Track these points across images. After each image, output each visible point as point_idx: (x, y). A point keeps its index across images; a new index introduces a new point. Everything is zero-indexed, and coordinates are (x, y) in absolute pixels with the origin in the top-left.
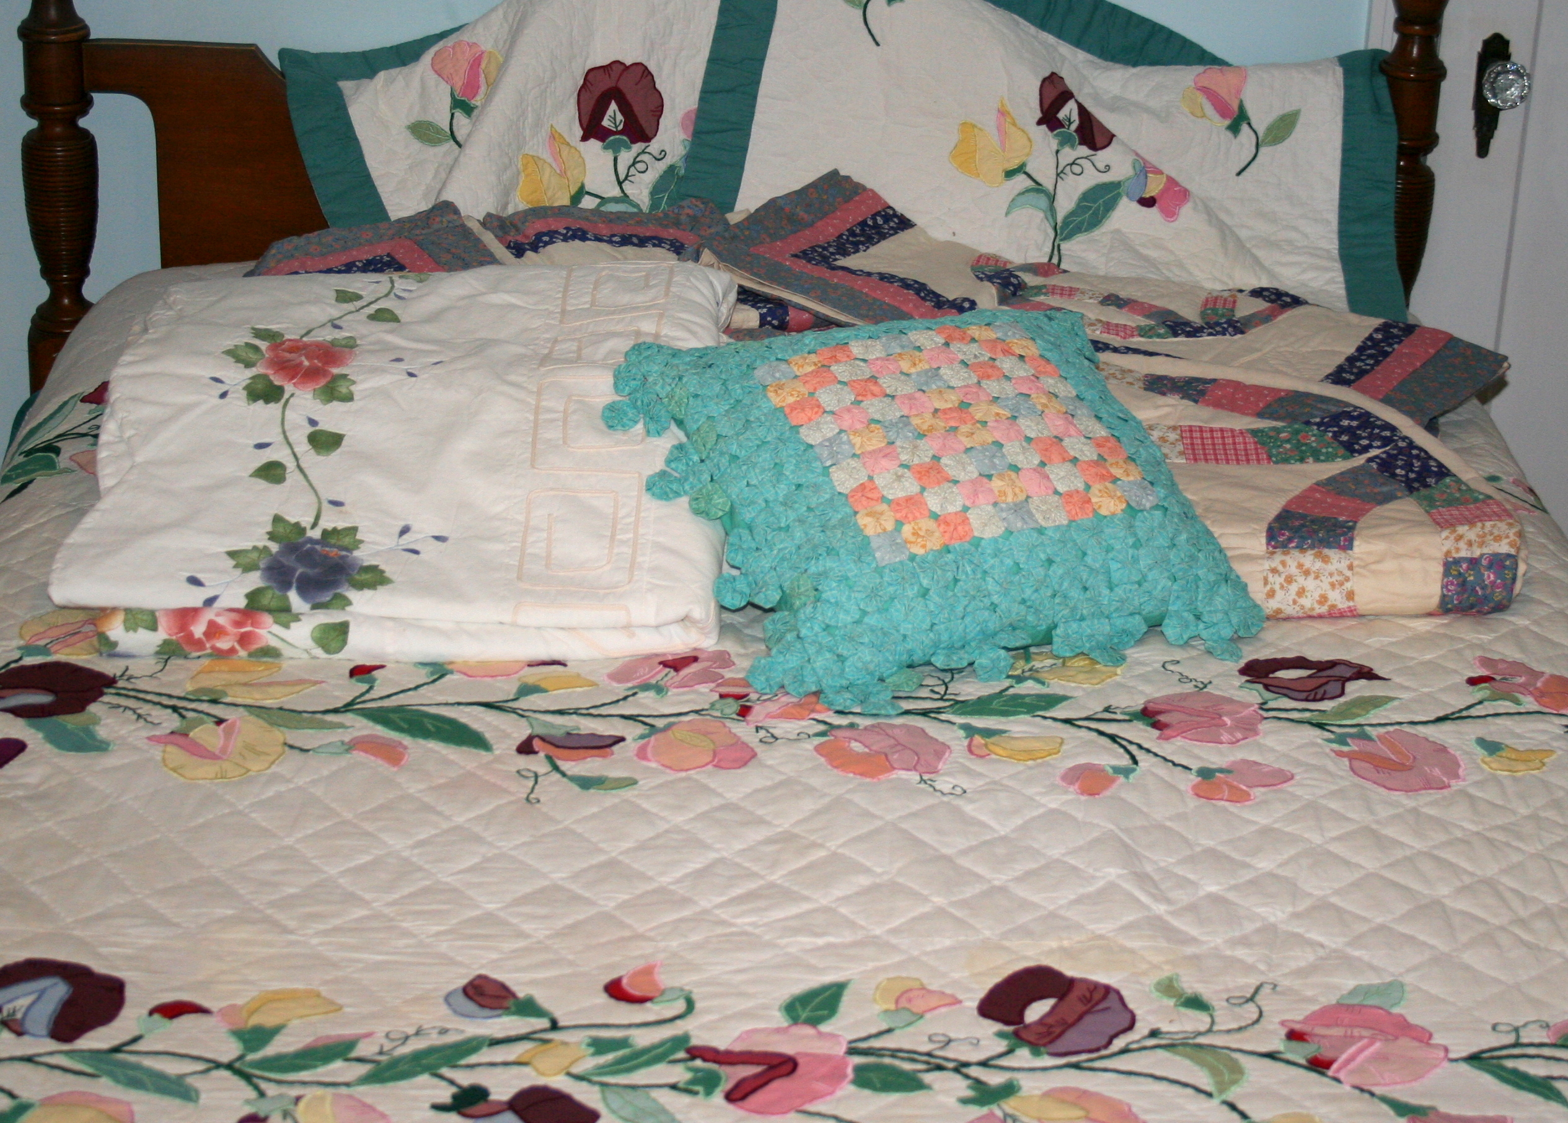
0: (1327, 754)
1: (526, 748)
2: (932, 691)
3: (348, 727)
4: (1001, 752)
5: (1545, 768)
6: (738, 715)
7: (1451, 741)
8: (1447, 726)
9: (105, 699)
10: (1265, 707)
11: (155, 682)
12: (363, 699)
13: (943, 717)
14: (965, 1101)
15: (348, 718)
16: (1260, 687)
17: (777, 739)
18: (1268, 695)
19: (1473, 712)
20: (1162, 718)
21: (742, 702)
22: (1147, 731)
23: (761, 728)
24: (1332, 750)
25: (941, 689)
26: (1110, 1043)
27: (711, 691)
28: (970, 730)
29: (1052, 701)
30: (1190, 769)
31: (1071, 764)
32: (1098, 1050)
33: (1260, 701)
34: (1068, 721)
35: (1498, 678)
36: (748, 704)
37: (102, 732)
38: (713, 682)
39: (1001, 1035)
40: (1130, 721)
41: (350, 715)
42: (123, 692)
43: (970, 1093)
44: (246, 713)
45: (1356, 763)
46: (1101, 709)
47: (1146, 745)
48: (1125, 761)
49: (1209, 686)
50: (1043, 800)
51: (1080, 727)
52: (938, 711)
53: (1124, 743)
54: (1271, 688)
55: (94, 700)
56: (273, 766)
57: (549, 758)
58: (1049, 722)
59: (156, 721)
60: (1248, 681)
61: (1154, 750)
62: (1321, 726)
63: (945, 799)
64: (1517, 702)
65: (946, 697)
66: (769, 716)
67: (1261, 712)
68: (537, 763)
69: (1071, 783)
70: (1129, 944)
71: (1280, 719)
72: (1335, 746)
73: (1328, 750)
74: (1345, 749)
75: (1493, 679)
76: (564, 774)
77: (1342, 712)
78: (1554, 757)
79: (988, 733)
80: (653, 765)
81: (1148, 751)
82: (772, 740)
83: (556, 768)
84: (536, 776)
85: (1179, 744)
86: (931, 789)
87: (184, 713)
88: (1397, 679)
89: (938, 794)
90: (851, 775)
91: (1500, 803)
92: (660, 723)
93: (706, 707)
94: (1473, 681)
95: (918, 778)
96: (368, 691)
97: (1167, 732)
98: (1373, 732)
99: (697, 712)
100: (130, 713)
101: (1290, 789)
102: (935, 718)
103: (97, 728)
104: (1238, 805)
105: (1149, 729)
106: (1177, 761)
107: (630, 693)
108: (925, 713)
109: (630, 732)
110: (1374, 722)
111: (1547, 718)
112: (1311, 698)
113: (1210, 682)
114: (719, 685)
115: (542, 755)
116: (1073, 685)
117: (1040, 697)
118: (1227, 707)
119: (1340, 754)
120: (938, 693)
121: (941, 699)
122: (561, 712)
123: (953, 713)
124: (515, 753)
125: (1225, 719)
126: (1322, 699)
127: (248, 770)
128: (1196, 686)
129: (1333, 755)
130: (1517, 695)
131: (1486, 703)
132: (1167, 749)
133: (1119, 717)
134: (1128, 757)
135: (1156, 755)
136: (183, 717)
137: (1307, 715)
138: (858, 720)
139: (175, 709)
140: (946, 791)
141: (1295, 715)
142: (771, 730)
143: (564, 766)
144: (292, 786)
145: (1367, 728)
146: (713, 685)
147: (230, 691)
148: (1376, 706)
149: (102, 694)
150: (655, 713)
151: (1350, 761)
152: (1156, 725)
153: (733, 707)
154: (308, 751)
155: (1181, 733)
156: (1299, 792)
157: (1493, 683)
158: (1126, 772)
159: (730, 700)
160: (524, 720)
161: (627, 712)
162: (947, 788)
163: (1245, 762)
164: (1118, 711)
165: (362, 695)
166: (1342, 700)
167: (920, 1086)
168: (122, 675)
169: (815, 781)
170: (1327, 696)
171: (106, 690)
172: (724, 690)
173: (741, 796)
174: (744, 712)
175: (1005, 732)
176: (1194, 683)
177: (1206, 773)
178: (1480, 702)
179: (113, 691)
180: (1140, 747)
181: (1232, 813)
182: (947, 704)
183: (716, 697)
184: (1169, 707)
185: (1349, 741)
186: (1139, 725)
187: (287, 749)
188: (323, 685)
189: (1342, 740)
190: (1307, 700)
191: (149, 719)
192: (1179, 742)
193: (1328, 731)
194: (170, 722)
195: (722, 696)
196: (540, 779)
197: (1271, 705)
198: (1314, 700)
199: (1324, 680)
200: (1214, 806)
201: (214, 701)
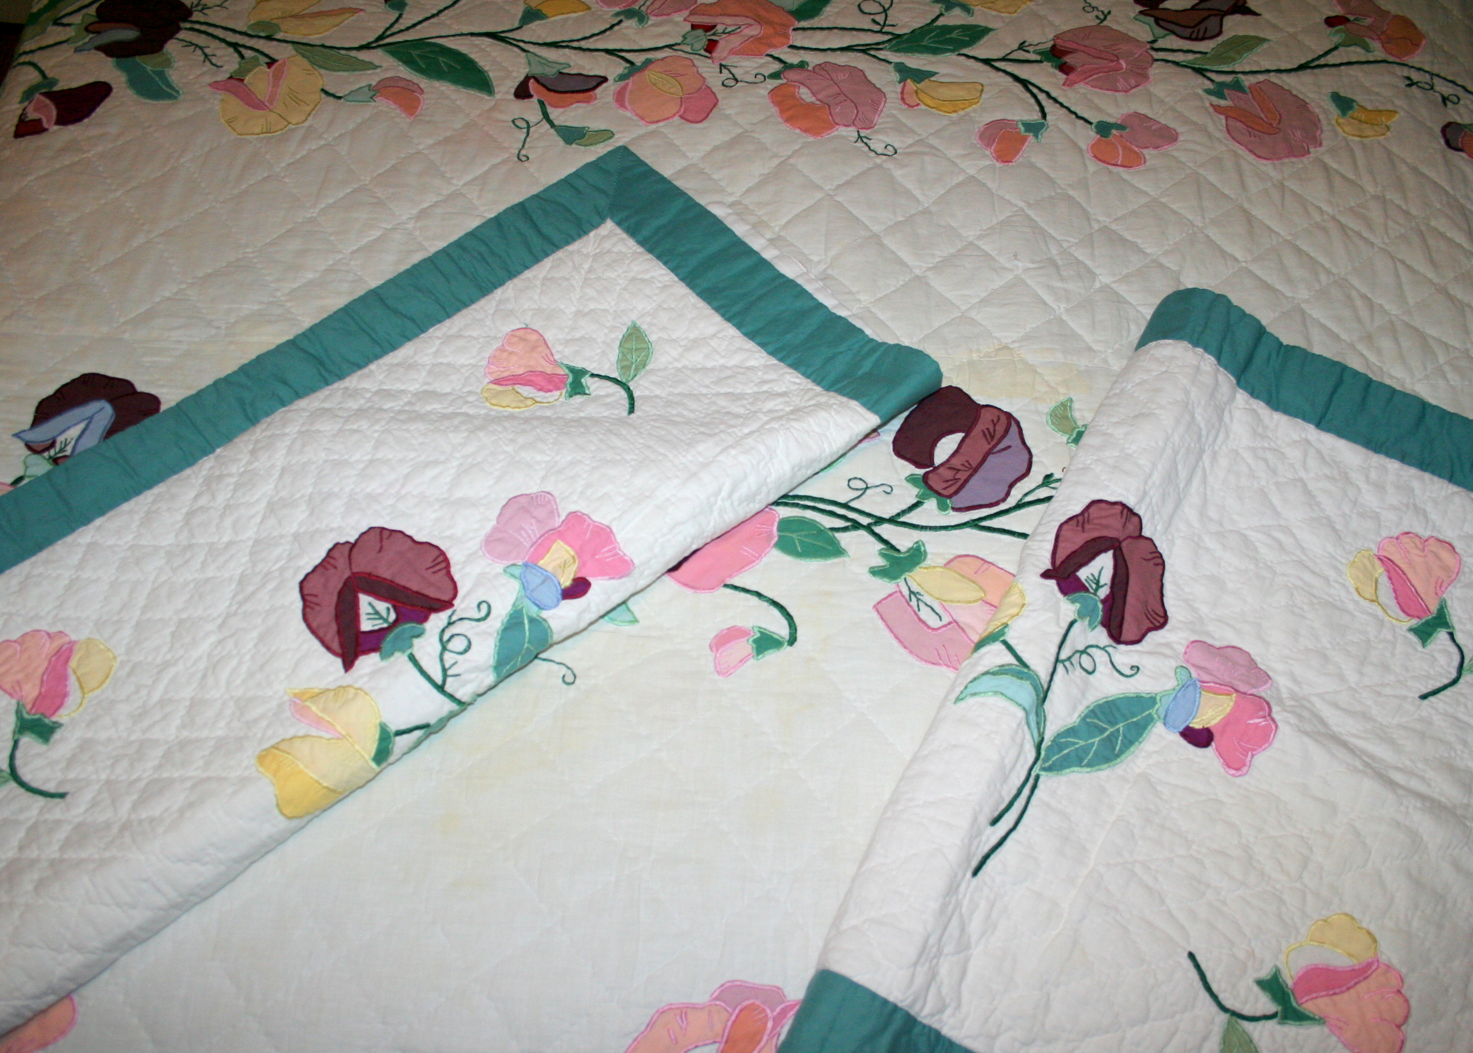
0: (1206, 109)
1: (522, 92)
2: (874, 21)
3: (377, 67)
4: (929, 102)
5: (1388, 134)
6: (706, 50)
7: (1311, 96)
8: (1306, 77)
9: (182, 35)
10: (1156, 46)
11: (223, 13)
12: (394, 30)
13: (881, 54)
14: (876, 572)
15: (376, 56)
16: (1151, 20)
17: (737, 81)
18: (1159, 31)
19: (1331, 59)
20: (1069, 59)
21: (710, 35)
22: (1054, 75)
23: (725, 66)
24: (1212, 105)
25: (880, 19)
26: (1008, 494)
27: (685, 20)
28: (905, 72)
29: (976, 34)
30: (1091, 123)
31: (989, 118)
32: (997, 504)
33: (1151, 38)
34: (987, 62)
35: (1351, 18)
36: (714, 38)
37: (174, 76)
38: (686, 9)
39: (911, 479)
40: (1040, 62)
41: (379, 52)
42: (197, 26)
43: (881, 562)
44: (294, 52)
45: (1232, 122)
46: (1016, 46)
47: (1053, 94)
48: (1036, 116)
49: (1109, 18)
50: (964, 164)
51: (998, 69)
52: (877, 46)
53: (1035, 91)
54: (1161, 23)
55: (171, 35)
56: (310, 118)
57: (542, 104)
58: (971, 62)
59: (219, 64)
60: (1141, 12)
61: (1061, 100)
62: (1200, 72)
63: (879, 160)
64: (1367, 49)
65: (886, 29)
66: (733, 52)
67: (1153, 53)
68: (530, 110)
69: (988, 145)
70: (1031, 359)
71: (1167, 61)
72: (1215, 100)
73: (1207, 105)
74: (1223, 103)
75: (1348, 20)
76: (552, 125)
77: (1220, 56)
78: (1397, 116)
79: (920, 76)
80: (629, 114)
81: (1055, 100)
82: (732, 83)
83: (546, 116)
84: (529, 127)
85: (1083, 91)
86: (866, 149)
87: (243, 51)
88: (1267, 16)
89: (873, 154)
90: (798, 131)
91: (1352, 177)
92: (638, 59)
93: (679, 41)
94: (1331, 22)
95: (856, 135)
96: (397, 21)
97: (1072, 76)
98: (1247, 81)
99: (670, 46)
100: (199, 52)
101: (1175, 154)
102: (874, 56)
103: (171, 72)
104: (1131, 170)
105: (1057, 72)
106: (1080, 113)
107: (616, 21)
108: (865, 49)
109: (612, 68)
110: (1247, 69)
111: (1390, 67)
112: (1194, 36)
113: (1109, 13)
114: (691, 14)
115: (535, 100)
116: (994, 13)
117: (964, 28)
118: (1124, 47)
119: (1217, 109)
120: (878, 24)
121: (880, 32)
122: (555, 45)
123: (890, 49)
124: (512, 97)
125: (1122, 62)
126: (1203, 39)
127: (289, 123)
128: (1097, 17)
129: (1211, 109)
130: (1368, 40)
131: (1341, 49)
132: (1072, 97)
133: (1032, 57)
134: (1037, 108)
135: (1062, 105)
136: (242, 56)
137: (1191, 57)
138: (808, 57)
139: (235, 46)
140: (879, 151)
141: (1180, 57)
142: (733, 70)
143: (554, 113)
144: (322, 143)
145: (1241, 76)
146: (686, 13)
147: (284, 27)
148: (1249, 49)
149: (179, 29)
150: (636, 48)
151: (1227, 119)
152: (1065, 69)
153: (702, 39)
154: (340, 98)
155: (1086, 76)
156: (1183, 157)
157: (1348, 25)
158: (1034, 128)
159: (700, 32)
160: (523, 54)
161: (611, 46)
162: (879, 147)
163: (1137, 115)
164: (1031, 49)
165: (392, 25)
166: (1220, 39)
167: (837, 551)
168: (197, 5)
169: (767, 137)
170: (1208, 34)
171: (182, 25)
172: (698, 19)
173: (701, 155)
174: (711, 47)
175: (933, 74)
176: (1095, 13)
177: (1103, 129)
178: (1335, 48)
179: (188, 25)
180: (1048, 94)
181: (1125, 180)
182: (886, 38)
183: (689, 28)
184: (1074, 46)
185: (1226, 92)
186: (1047, 67)
187: (323, 96)
188: (362, 14)
189: (1218, 91)
190: (1190, 38)
191: (214, 60)
192: (1082, 88)
193: (1209, 79)
194: (230, 62)
195: (694, 27)
196: (532, 130)
197: (1160, 44)
198: (1197, 39)
199: (1206, 14)
200: (1110, 172)
201: (269, 38)
